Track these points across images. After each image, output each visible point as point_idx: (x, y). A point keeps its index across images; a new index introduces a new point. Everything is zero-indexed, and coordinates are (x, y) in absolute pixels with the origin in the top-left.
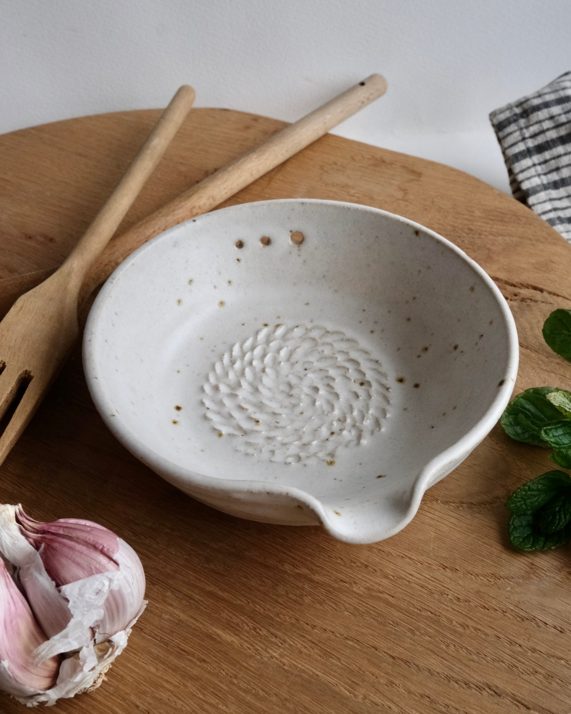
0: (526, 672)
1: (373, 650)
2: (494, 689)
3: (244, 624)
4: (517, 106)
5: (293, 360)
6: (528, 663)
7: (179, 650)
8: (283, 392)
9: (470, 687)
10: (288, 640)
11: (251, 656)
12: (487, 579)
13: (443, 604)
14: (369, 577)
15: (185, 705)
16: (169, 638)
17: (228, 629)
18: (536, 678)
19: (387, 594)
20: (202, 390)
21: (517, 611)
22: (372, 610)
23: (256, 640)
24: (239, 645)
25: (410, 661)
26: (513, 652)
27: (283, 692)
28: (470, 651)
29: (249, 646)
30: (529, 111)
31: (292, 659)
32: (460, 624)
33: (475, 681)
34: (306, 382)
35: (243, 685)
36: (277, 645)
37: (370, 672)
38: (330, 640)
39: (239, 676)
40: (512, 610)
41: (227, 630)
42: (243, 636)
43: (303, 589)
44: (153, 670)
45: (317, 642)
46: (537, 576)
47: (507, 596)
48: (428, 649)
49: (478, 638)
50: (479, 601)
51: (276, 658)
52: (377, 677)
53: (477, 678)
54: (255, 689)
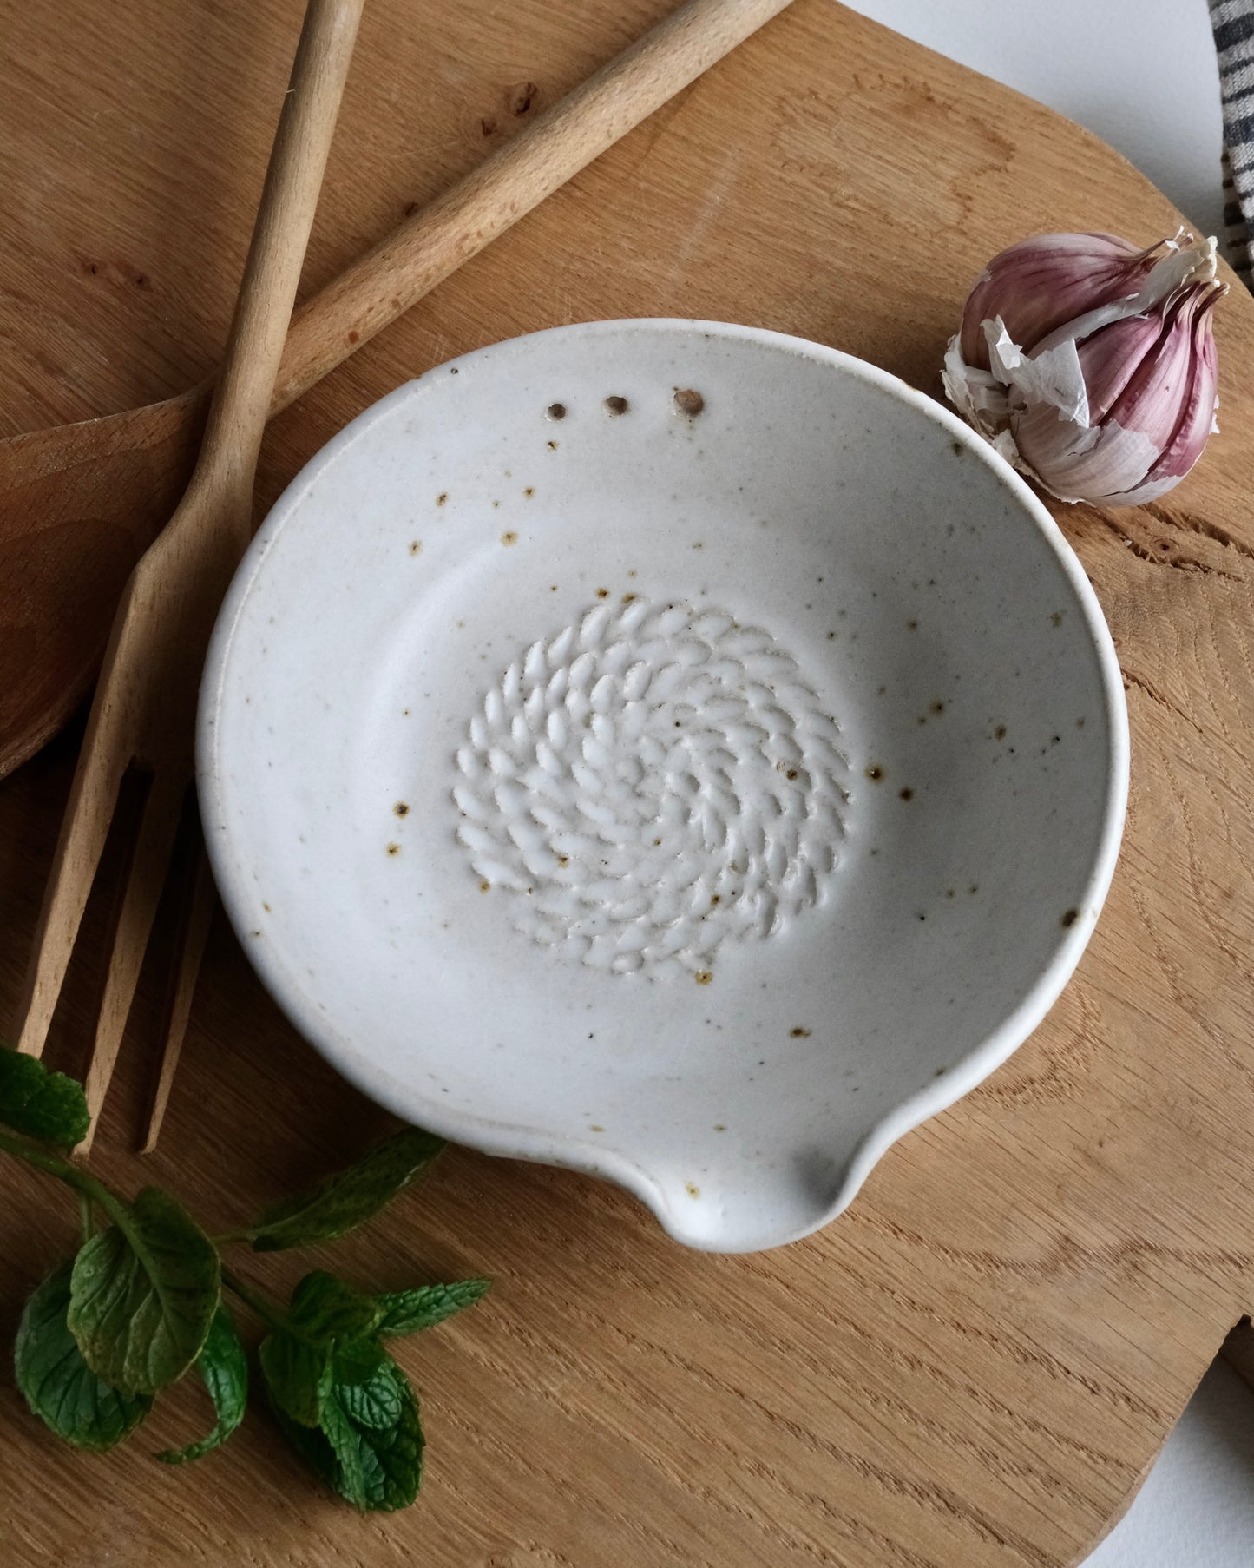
0: (1011, 1468)
1: (736, 1396)
2: (947, 1497)
3: (501, 1321)
5: (653, 698)
6: (1018, 1451)
8: (623, 780)
9: (903, 1490)
10: (580, 1361)
11: (509, 1390)
12: (974, 1265)
13: (882, 1311)
17: (469, 1327)
18: (1027, 1482)
20: (454, 761)
21: (1019, 1341)
22: (744, 1312)
23: (520, 1356)
24: (488, 1364)
25: (801, 1427)
26: (995, 1425)
27: (559, 1469)
28: (916, 1415)
29: (507, 1368)
31: (582, 1401)
32: (906, 1358)
33: (914, 1478)
34: (675, 760)
35: (489, 1447)
36: (558, 1370)
37: (725, 1442)
38: (658, 1369)
39: (484, 1428)
40: (1009, 1337)
41: (467, 1330)
42: (496, 1346)
43: (618, 1253)
45: (632, 1371)
46: (1070, 1267)
47: (1006, 1305)
48: (838, 1404)
49: (936, 1389)
50: (950, 1311)
51: (554, 1397)
52: (735, 1454)
53: (917, 1472)
54: (510, 1457)
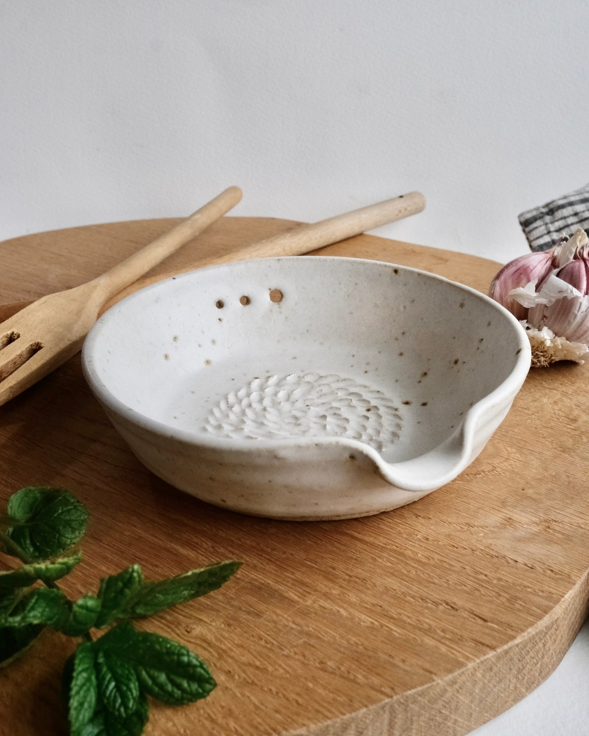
2: (453, 605)
4: (544, 207)
6: (492, 589)
9: (426, 602)
10: (244, 556)
12: (460, 527)
13: (411, 541)
16: (126, 548)
18: (498, 600)
21: (487, 551)
24: (195, 558)
25: (367, 580)
27: (230, 593)
28: (432, 576)
30: (554, 210)
32: (425, 557)
33: (433, 598)
37: (323, 584)
40: (482, 550)
41: (185, 547)
45: (274, 561)
46: (512, 527)
47: (479, 540)
48: (388, 572)
53: (435, 596)
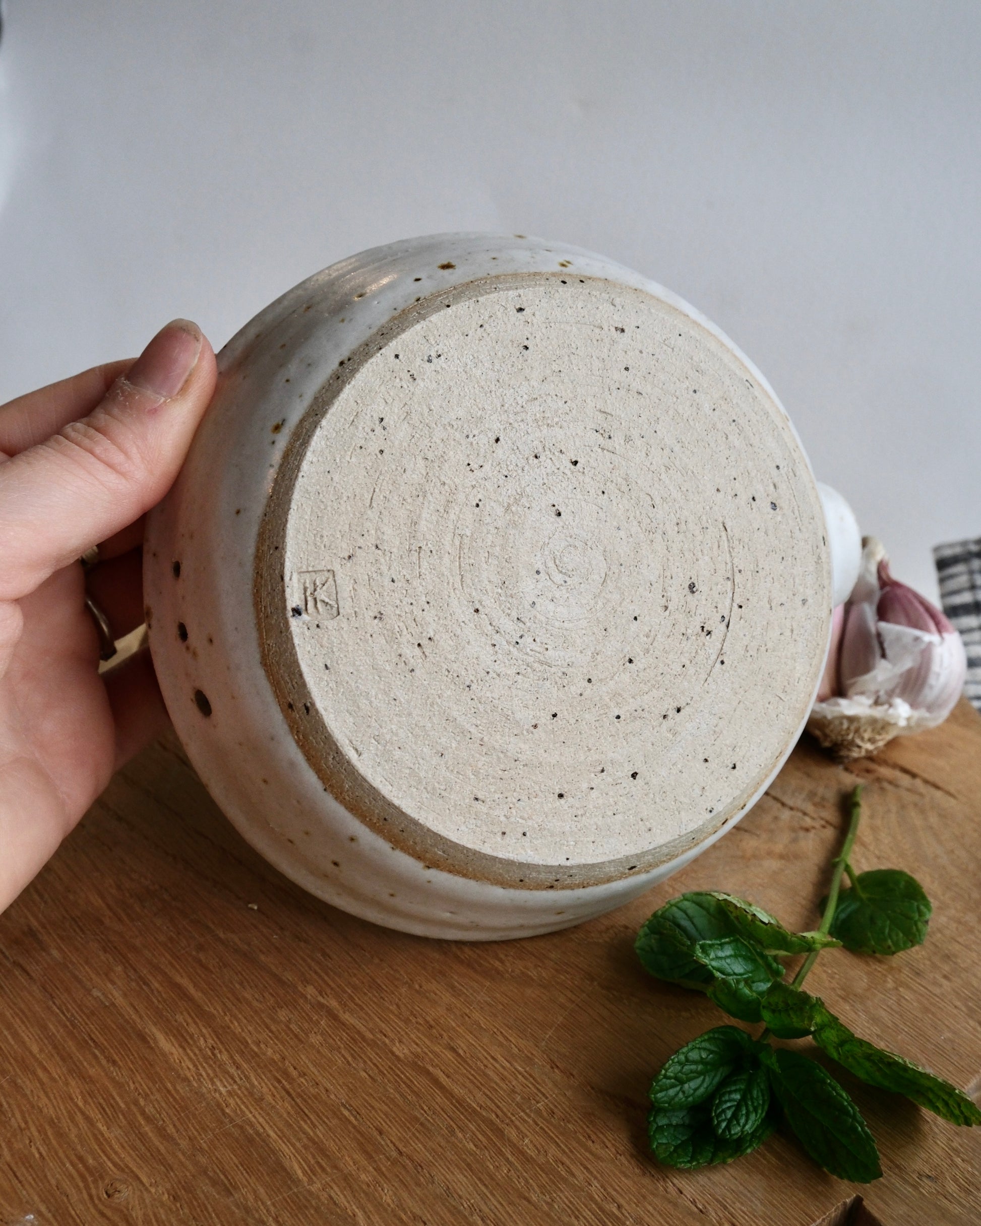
1: (376, 1133)
7: (87, 1038)
10: (253, 1077)
11: (186, 1080)
13: (523, 1111)
14: (426, 1041)
15: (50, 1105)
16: (83, 1019)
17: (174, 1036)
19: (441, 1070)
22: (404, 1083)
23: (206, 1063)
24: (177, 1061)
25: (424, 1167)
26: (602, 1211)
27: (202, 1139)
28: (531, 1186)
31: (244, 1103)
32: (535, 1146)
35: (149, 1110)
36: (233, 1079)
37: (352, 1159)
38: (317, 1099)
39: (152, 1097)
41: (171, 1038)
42: (189, 1052)
43: (317, 1023)
44: (35, 1049)
45: (294, 1095)
50: (584, 1126)
51: (221, 1094)
52: (358, 1169)
54: (164, 1121)
